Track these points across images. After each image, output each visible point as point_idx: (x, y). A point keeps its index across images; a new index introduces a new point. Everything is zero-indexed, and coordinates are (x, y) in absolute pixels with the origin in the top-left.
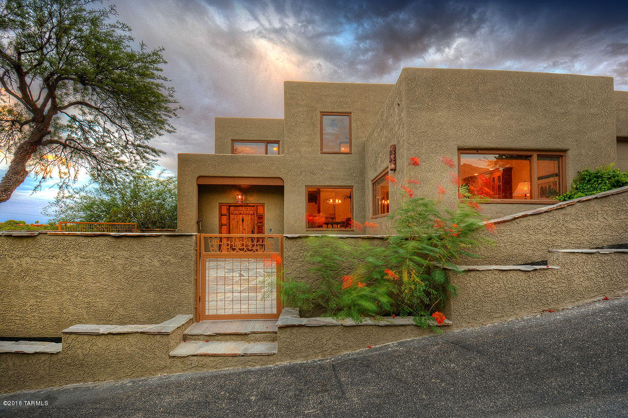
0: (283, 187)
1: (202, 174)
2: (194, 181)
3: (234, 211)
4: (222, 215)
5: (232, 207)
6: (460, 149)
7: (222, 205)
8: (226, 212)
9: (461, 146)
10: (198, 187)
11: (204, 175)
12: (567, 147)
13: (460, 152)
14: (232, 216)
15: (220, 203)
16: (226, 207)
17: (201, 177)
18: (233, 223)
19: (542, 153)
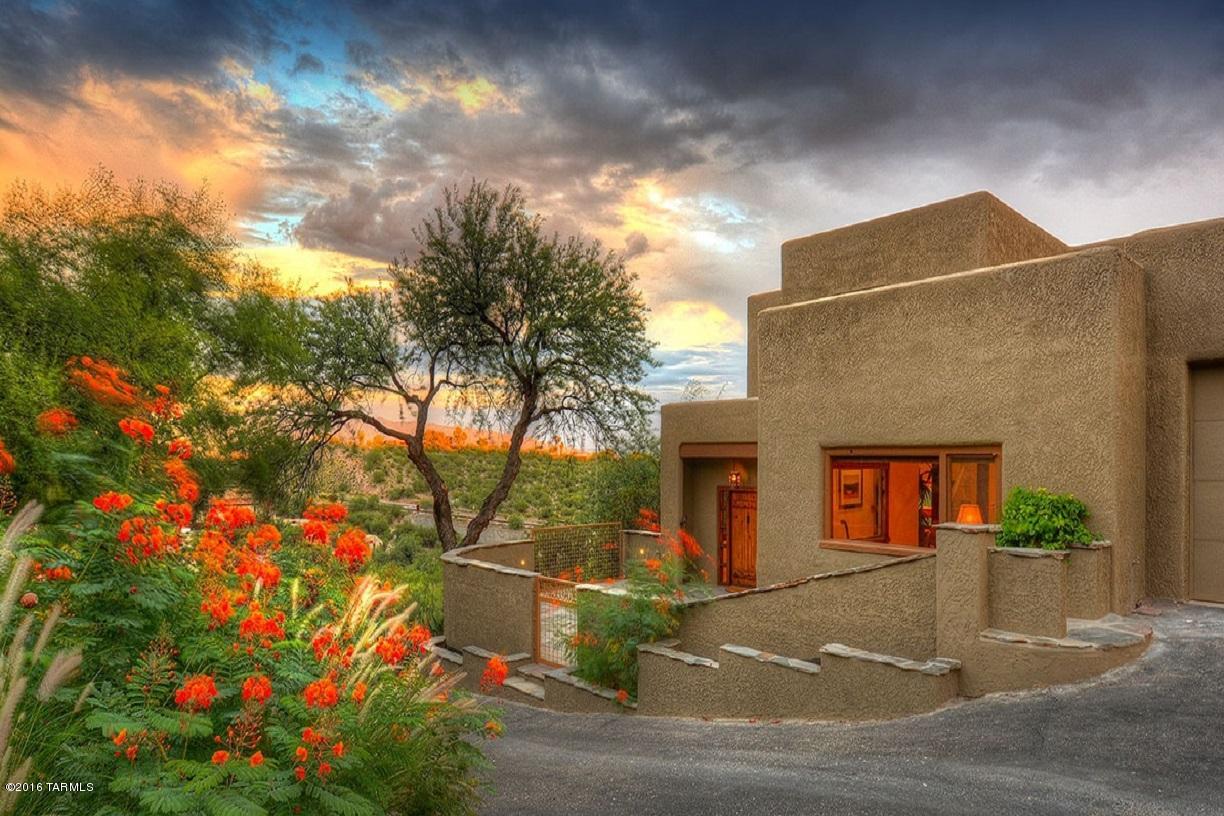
0: (756, 459)
1: (685, 439)
2: (676, 452)
3: (737, 503)
4: (721, 508)
5: (734, 495)
6: (824, 448)
7: (721, 491)
8: (726, 504)
9: (825, 444)
10: (684, 463)
11: (686, 441)
12: (997, 438)
13: (828, 452)
14: (734, 510)
15: (718, 487)
16: (726, 494)
17: (683, 444)
18: (735, 523)
19: (954, 452)
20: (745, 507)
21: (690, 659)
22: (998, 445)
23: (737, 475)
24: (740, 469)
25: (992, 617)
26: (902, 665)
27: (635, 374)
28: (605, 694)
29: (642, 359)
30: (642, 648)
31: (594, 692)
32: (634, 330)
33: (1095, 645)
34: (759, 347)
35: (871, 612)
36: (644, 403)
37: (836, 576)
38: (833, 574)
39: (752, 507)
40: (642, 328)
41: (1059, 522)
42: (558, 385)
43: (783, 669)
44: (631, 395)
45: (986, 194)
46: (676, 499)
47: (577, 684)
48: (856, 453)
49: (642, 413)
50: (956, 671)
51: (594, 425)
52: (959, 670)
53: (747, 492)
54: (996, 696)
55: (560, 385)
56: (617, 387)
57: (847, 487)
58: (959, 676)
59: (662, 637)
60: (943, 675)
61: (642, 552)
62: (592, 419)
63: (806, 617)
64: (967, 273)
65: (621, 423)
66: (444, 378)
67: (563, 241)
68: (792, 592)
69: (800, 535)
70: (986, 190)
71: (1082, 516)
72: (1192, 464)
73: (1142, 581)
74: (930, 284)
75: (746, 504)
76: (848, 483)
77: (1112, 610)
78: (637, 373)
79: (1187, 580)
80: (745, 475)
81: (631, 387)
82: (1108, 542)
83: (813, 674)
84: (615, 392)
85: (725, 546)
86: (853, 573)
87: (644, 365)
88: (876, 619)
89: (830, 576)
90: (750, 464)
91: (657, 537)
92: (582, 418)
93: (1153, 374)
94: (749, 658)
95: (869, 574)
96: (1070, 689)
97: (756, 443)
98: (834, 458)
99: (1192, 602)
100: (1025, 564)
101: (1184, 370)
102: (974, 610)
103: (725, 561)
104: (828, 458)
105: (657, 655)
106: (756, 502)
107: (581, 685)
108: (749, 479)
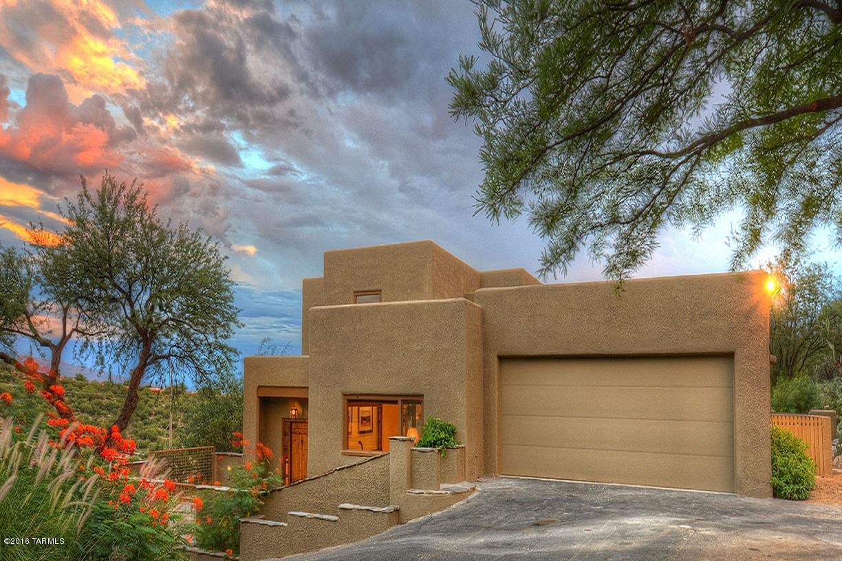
0: (308, 399)
1: (262, 383)
2: (255, 392)
3: (294, 430)
4: (285, 435)
5: (294, 424)
6: (345, 395)
7: (285, 421)
8: (288, 430)
9: (344, 392)
10: (260, 400)
11: (262, 385)
12: (421, 392)
13: (346, 397)
14: (293, 435)
15: (283, 419)
16: (288, 424)
17: (259, 387)
18: (294, 445)
19: (405, 398)
20: (300, 433)
21: (271, 523)
22: (422, 396)
23: (296, 410)
24: (297, 406)
25: (412, 483)
26: (374, 510)
27: (226, 333)
28: (218, 554)
29: (231, 321)
30: (242, 520)
31: (211, 554)
32: (225, 299)
33: (449, 492)
34: (310, 330)
35: (363, 486)
36: (232, 354)
37: (348, 467)
38: (345, 466)
39: (305, 434)
40: (231, 298)
41: (442, 435)
42: (164, 335)
43: (321, 521)
44: (221, 347)
45: (431, 242)
46: (255, 428)
47: (199, 552)
48: (360, 398)
49: (230, 360)
50: (397, 511)
51: (194, 369)
52: (398, 510)
53: (302, 423)
54: (413, 521)
55: (167, 336)
56: (211, 339)
57: (364, 419)
58: (398, 514)
59: (254, 514)
60: (391, 513)
61: (229, 468)
62: (191, 365)
63: (332, 492)
64: (409, 302)
65: (213, 368)
66: (75, 327)
67: (175, 226)
68: (326, 478)
69: (331, 448)
70: (432, 240)
71: (453, 432)
72: (500, 407)
73: (482, 466)
74: (393, 305)
75: (301, 431)
76: (365, 415)
77: (465, 479)
78: (227, 332)
79: (499, 465)
80: (300, 410)
81: (222, 341)
82: (463, 446)
83: (335, 521)
84: (209, 345)
85: (287, 462)
86: (355, 465)
87: (232, 325)
88: (365, 489)
89: (344, 468)
90: (304, 402)
91: (241, 456)
92: (184, 363)
93: (486, 362)
94: (304, 517)
95: (362, 465)
96: (439, 513)
97: (308, 388)
98: (349, 401)
99: (501, 476)
100: (424, 455)
101: (496, 359)
102: (405, 480)
103: (287, 473)
104: (346, 401)
105: (252, 523)
106: (307, 429)
107: (203, 551)
108: (303, 413)
